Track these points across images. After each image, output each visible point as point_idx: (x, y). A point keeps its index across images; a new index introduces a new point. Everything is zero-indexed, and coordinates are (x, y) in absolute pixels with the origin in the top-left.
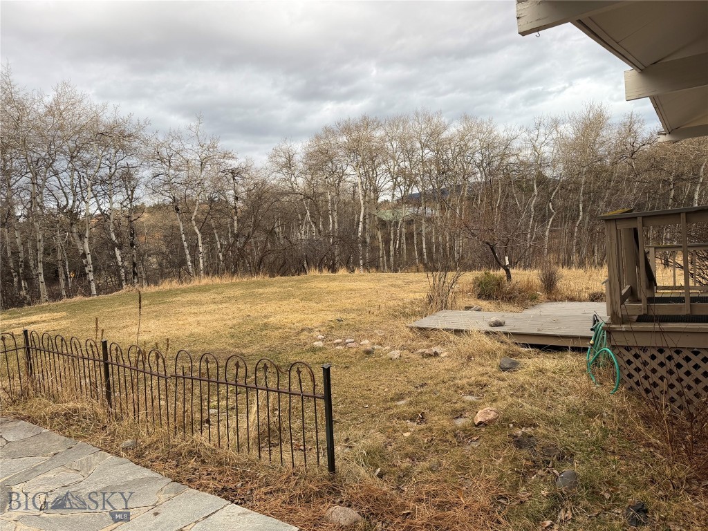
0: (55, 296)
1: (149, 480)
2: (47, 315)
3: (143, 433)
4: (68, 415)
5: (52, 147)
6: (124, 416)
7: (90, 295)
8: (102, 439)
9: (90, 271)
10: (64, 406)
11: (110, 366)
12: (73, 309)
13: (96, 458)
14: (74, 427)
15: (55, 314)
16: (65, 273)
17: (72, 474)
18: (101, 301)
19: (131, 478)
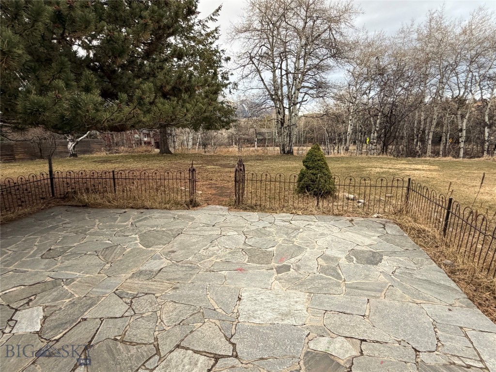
0: (436, 153)
1: (453, 290)
2: (427, 166)
3: (460, 260)
4: (419, 231)
5: (459, 56)
6: (451, 245)
7: (458, 157)
8: (434, 253)
9: (462, 141)
10: (419, 226)
11: (450, 214)
12: (443, 166)
13: (427, 262)
14: (421, 239)
15: (431, 167)
16: (446, 139)
17: (412, 264)
18: (464, 163)
19: (442, 282)
